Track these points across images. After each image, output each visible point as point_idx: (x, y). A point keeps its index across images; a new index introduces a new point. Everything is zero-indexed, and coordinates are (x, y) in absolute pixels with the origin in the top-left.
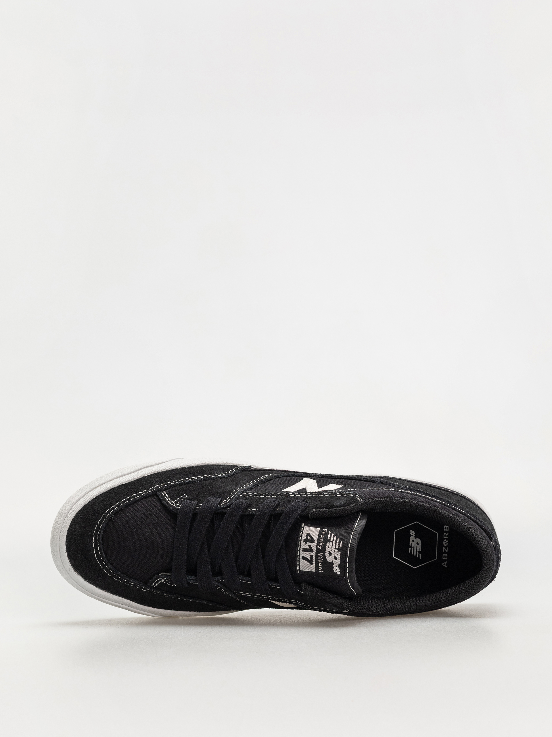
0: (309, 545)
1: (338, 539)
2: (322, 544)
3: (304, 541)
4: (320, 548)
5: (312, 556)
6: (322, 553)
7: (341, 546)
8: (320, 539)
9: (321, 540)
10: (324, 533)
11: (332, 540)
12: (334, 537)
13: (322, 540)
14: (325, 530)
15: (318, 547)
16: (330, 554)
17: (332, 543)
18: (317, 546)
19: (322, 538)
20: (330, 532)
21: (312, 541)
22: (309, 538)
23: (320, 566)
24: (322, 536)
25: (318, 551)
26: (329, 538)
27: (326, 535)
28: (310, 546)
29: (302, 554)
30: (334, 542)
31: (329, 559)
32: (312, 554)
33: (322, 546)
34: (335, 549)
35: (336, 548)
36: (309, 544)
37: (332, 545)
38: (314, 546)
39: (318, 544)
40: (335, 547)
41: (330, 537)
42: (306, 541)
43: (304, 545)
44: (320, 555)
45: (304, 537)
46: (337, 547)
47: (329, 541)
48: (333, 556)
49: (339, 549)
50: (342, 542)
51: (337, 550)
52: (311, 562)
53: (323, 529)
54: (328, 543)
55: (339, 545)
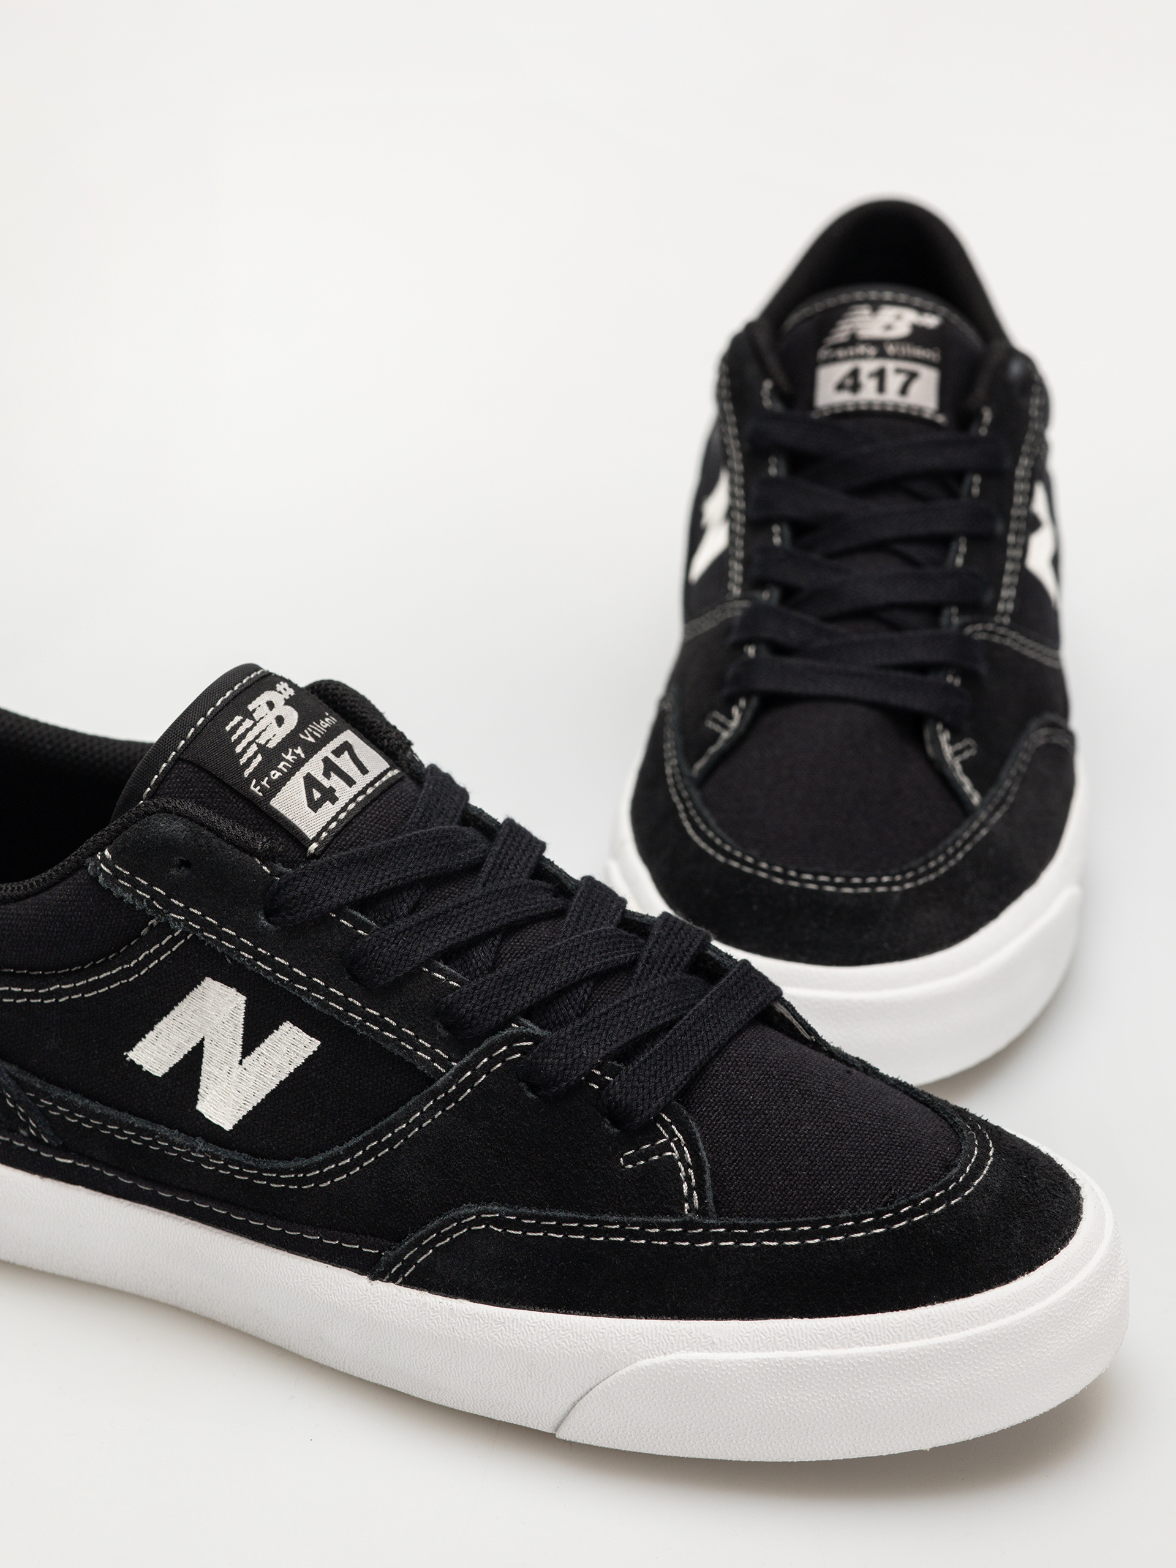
0: (329, 779)
1: (234, 738)
2: (287, 755)
3: (336, 799)
4: (299, 751)
5: (338, 752)
6: (302, 736)
7: (238, 719)
8: (285, 770)
9: (284, 766)
10: (264, 783)
11: (255, 748)
12: (244, 750)
13: (283, 763)
14: (256, 790)
15: (303, 756)
17: (257, 737)
18: (306, 760)
19: (280, 770)
20: (246, 773)
21: (310, 782)
22: (317, 795)
23: (327, 725)
24: (275, 775)
25: (311, 750)
26: (259, 758)
27: (261, 772)
28: (327, 774)
29: (361, 781)
30: (250, 737)
31: (291, 716)
32: (333, 758)
33: (290, 750)
34: (258, 722)
35: (252, 722)
36: (326, 783)
37: (260, 733)
38: (314, 767)
39: (299, 764)
40: (254, 725)
41: (255, 756)
42: (329, 795)
43: (345, 793)
44: (311, 739)
45: (329, 810)
46: (248, 723)
47: (262, 749)
48: (276, 713)
49: (248, 715)
50: (228, 728)
51: (254, 715)
52: (347, 748)
53: (261, 794)
54: (271, 745)
55: (240, 724)
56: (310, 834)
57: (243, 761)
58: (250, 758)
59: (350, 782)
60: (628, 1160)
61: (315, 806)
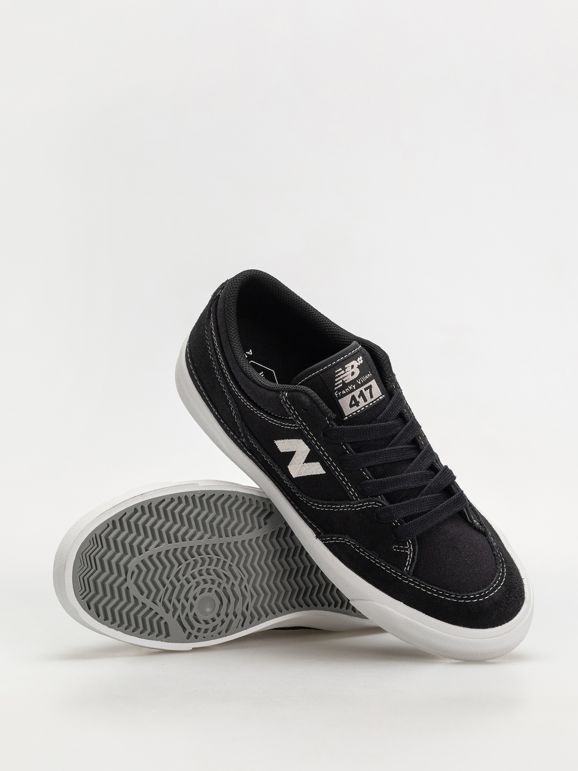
0: (359, 398)
1: (337, 375)
2: (350, 387)
3: (359, 406)
4: (354, 386)
5: (366, 389)
6: (357, 381)
7: (341, 369)
8: (347, 392)
9: (348, 390)
10: (339, 393)
11: (341, 381)
12: (338, 381)
14: (336, 395)
15: (355, 388)
16: (353, 374)
17: (343, 378)
18: (355, 390)
19: (346, 391)
20: (335, 388)
21: (353, 398)
22: (353, 403)
23: (367, 377)
24: (344, 392)
25: (358, 386)
26: (341, 385)
27: (340, 390)
28: (359, 397)
29: (369, 400)
30: (341, 377)
31: (357, 372)
32: (364, 391)
33: (352, 385)
34: (346, 372)
35: (344, 372)
36: (358, 399)
37: (345, 377)
38: (356, 393)
39: (353, 390)
40: (344, 373)
41: (340, 384)
42: (357, 404)
43: (362, 403)
44: (360, 383)
45: (355, 408)
47: (343, 382)
48: (353, 370)
49: (344, 369)
50: (336, 372)
51: (346, 370)
52: (370, 387)
53: (337, 397)
54: (346, 382)
55: (340, 371)
56: (346, 415)
57: (336, 384)
58: (339, 384)
59: (365, 400)
60: (395, 548)
61: (351, 406)
